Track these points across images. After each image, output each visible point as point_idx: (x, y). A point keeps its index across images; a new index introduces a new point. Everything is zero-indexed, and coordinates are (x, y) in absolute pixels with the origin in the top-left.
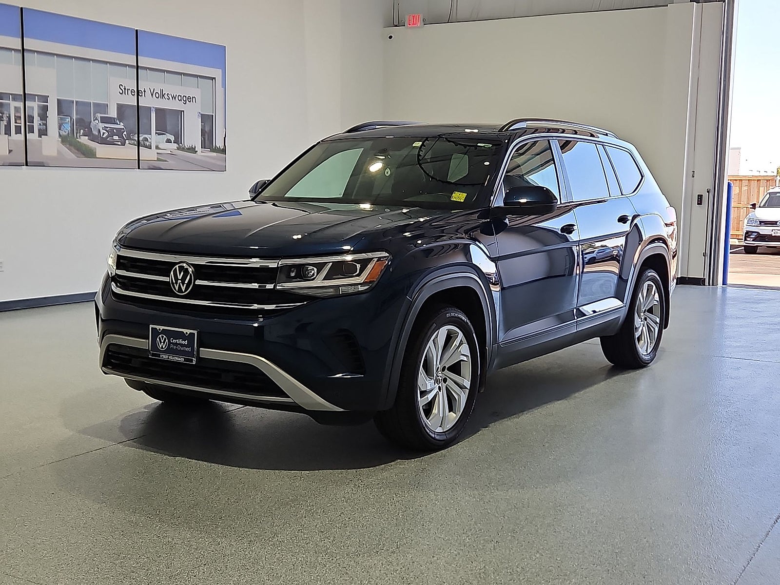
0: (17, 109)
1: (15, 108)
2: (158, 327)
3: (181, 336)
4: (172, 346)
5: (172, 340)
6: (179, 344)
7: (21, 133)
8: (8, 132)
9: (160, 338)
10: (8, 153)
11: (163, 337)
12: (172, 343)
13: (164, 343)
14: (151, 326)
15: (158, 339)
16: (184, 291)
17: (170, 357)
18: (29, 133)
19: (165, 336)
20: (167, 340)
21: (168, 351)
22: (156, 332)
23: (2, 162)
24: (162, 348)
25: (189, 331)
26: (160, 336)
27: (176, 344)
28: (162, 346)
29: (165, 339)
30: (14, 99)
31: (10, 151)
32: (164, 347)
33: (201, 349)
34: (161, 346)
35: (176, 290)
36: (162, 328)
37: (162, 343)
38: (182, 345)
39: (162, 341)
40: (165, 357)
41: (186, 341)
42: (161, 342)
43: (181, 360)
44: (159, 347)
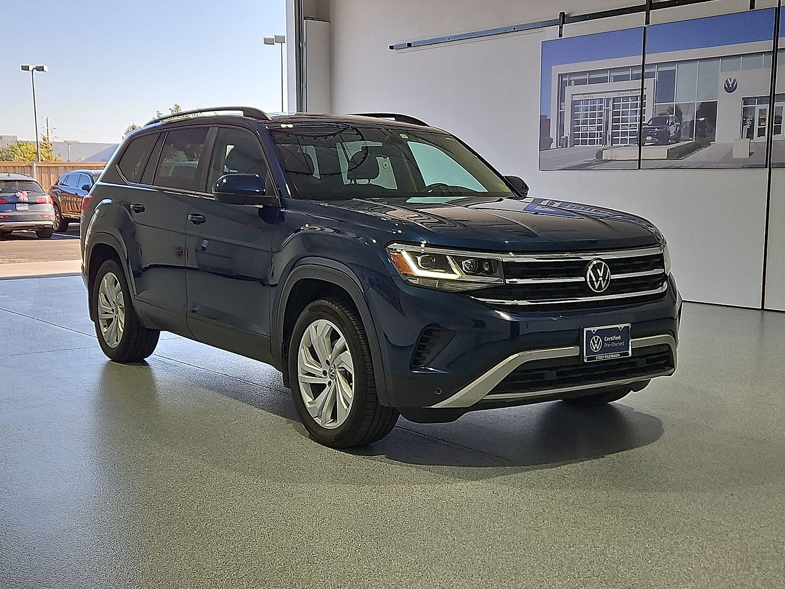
0: (762, 112)
1: (760, 110)
2: (592, 329)
3: (615, 332)
4: (606, 345)
5: (606, 339)
6: (613, 341)
7: (764, 136)
8: (750, 134)
9: (593, 340)
10: (748, 156)
11: (596, 338)
12: (606, 342)
13: (598, 344)
14: (585, 330)
15: (591, 342)
16: (603, 288)
17: (605, 357)
18: (774, 135)
19: (598, 337)
20: (601, 340)
21: (604, 350)
22: (590, 335)
23: (742, 165)
24: (596, 349)
25: (622, 326)
26: (594, 337)
27: (610, 342)
28: (596, 348)
29: (599, 339)
30: (760, 103)
31: (750, 154)
32: (598, 348)
34: (594, 348)
35: (594, 288)
36: (596, 329)
37: (596, 345)
38: (615, 341)
39: (596, 343)
40: (599, 358)
41: (620, 337)
42: (594, 344)
43: (617, 356)
44: (593, 349)
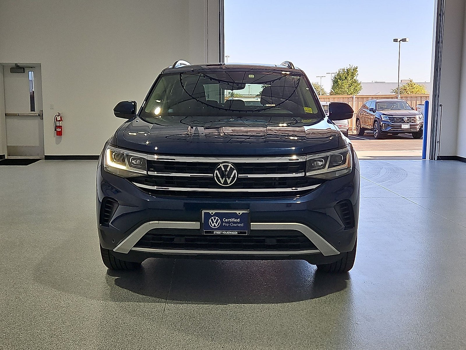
2: (210, 212)
3: (235, 216)
4: (224, 224)
5: (225, 220)
6: (232, 222)
9: (212, 220)
11: (215, 219)
12: (224, 222)
13: (216, 223)
14: (203, 212)
15: (210, 220)
16: (229, 183)
17: (223, 232)
19: (217, 218)
20: (219, 220)
21: (221, 228)
22: (208, 216)
24: (215, 226)
25: (241, 212)
26: (213, 218)
27: (229, 222)
29: (217, 220)
33: (251, 223)
35: (221, 183)
36: (214, 212)
38: (234, 223)
39: (215, 221)
40: (218, 233)
41: (239, 220)
42: (213, 222)
43: (235, 233)
44: (212, 226)
